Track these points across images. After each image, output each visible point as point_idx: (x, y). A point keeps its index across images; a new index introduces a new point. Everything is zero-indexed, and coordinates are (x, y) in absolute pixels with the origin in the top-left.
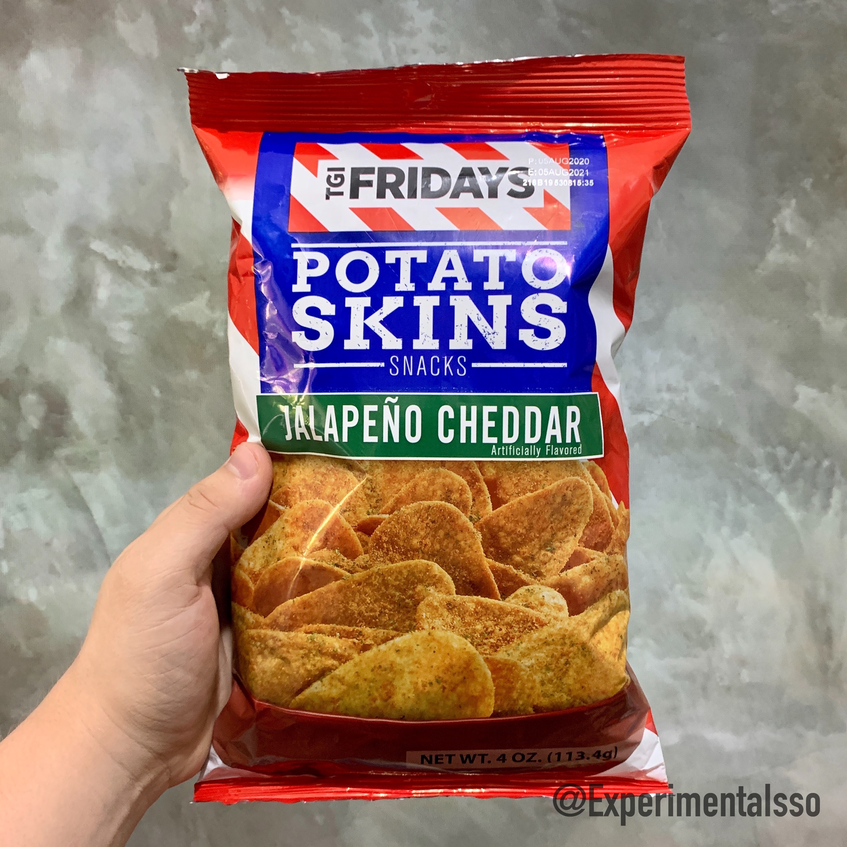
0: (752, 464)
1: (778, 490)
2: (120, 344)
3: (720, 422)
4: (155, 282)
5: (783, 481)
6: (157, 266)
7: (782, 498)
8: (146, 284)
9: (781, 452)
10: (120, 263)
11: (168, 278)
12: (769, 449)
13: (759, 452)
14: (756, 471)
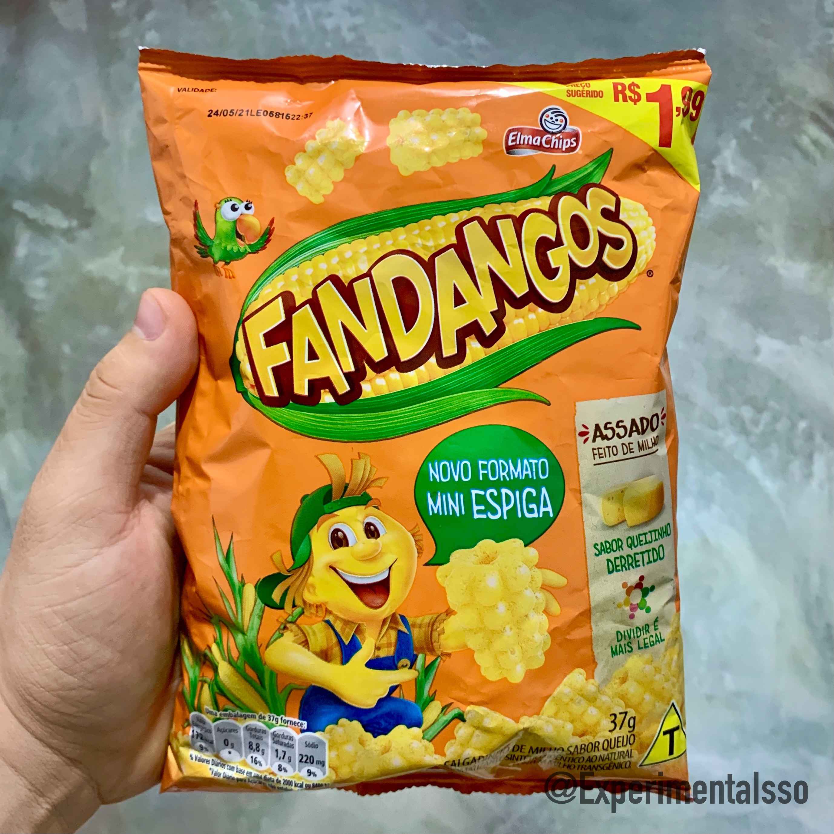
12: (732, 408)
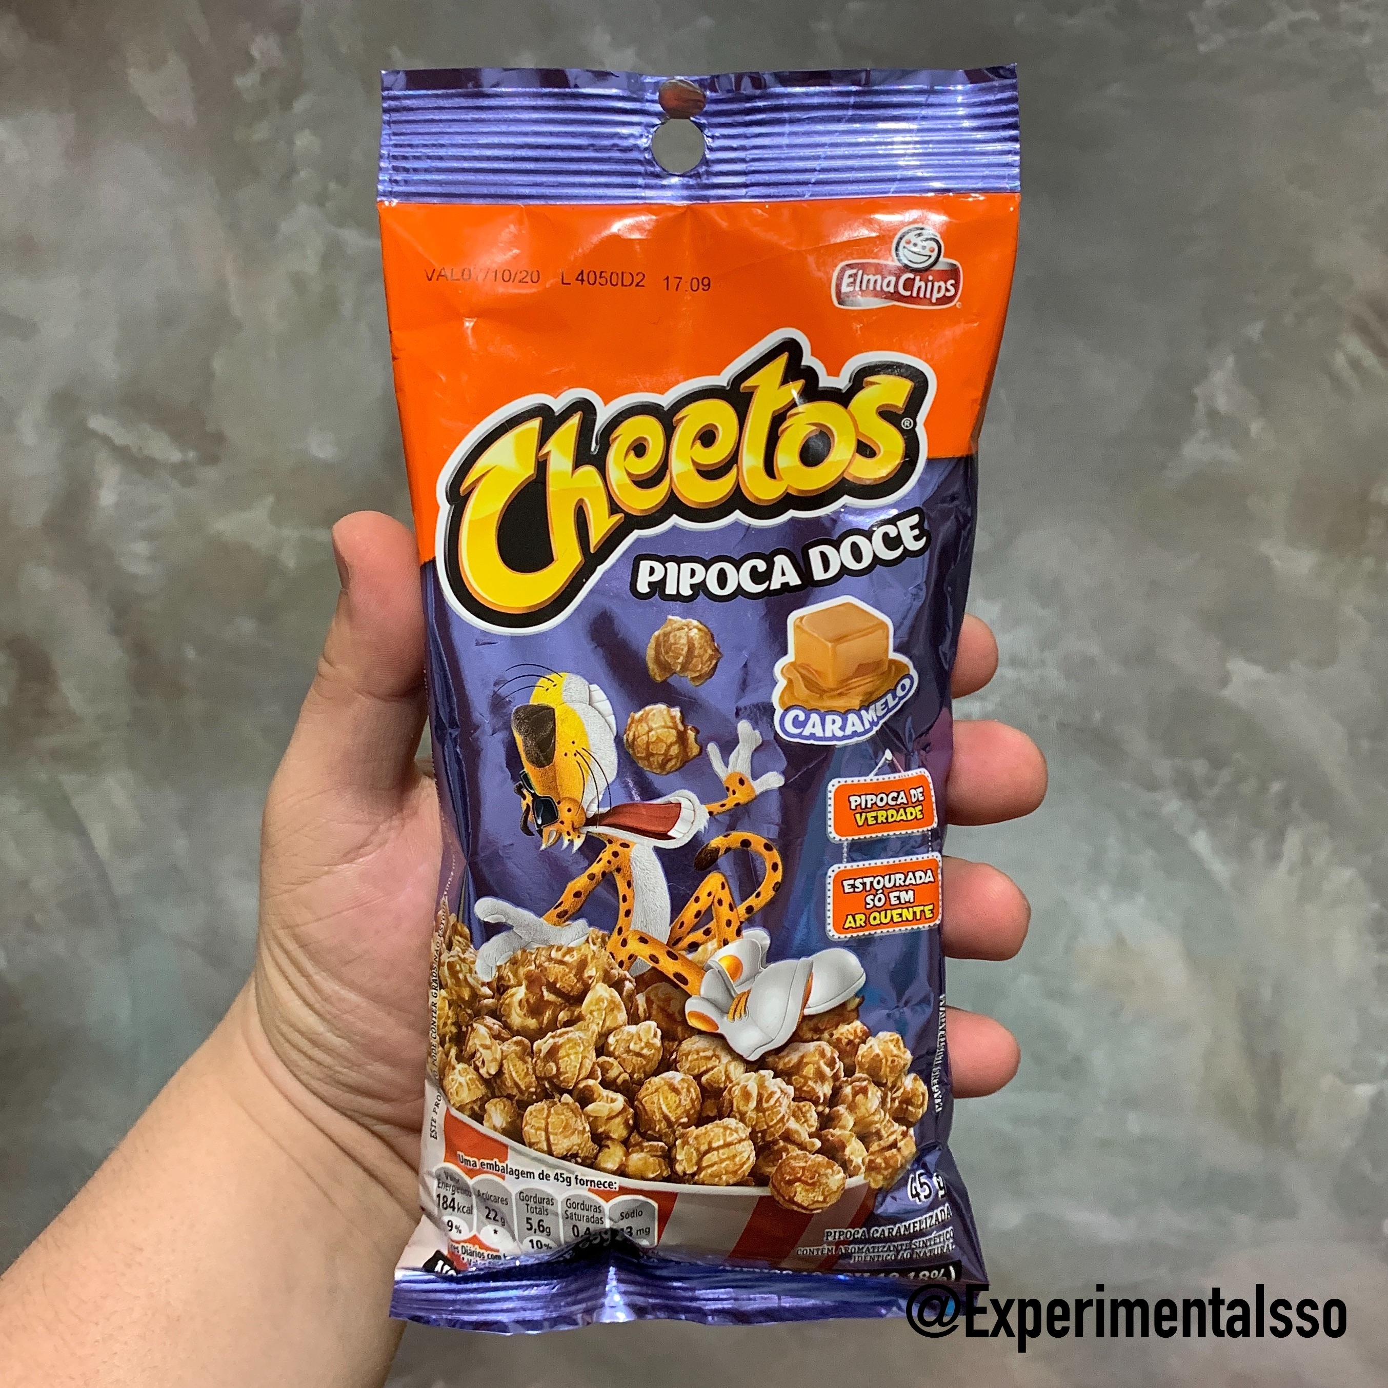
0: (1152, 785)
1: (1193, 830)
2: (134, 577)
3: (1097, 716)
4: (188, 482)
5: (1201, 814)
6: (191, 455)
7: (1201, 842)
8: (174, 484)
9: (1200, 768)
10: (134, 450)
11: (210, 474)
13: (1164, 768)
14: (1158, 796)
